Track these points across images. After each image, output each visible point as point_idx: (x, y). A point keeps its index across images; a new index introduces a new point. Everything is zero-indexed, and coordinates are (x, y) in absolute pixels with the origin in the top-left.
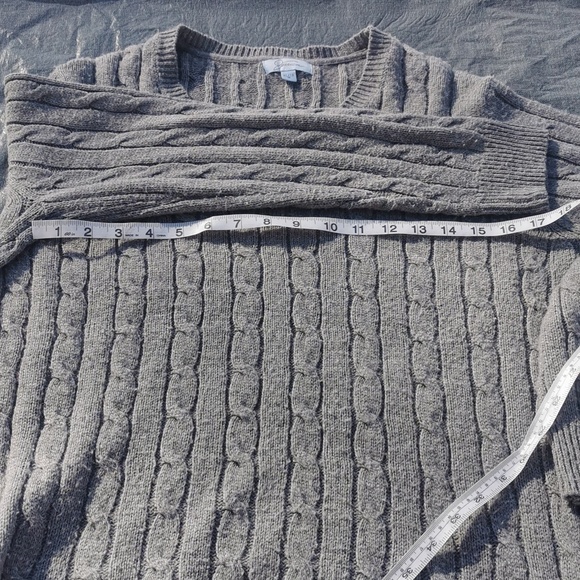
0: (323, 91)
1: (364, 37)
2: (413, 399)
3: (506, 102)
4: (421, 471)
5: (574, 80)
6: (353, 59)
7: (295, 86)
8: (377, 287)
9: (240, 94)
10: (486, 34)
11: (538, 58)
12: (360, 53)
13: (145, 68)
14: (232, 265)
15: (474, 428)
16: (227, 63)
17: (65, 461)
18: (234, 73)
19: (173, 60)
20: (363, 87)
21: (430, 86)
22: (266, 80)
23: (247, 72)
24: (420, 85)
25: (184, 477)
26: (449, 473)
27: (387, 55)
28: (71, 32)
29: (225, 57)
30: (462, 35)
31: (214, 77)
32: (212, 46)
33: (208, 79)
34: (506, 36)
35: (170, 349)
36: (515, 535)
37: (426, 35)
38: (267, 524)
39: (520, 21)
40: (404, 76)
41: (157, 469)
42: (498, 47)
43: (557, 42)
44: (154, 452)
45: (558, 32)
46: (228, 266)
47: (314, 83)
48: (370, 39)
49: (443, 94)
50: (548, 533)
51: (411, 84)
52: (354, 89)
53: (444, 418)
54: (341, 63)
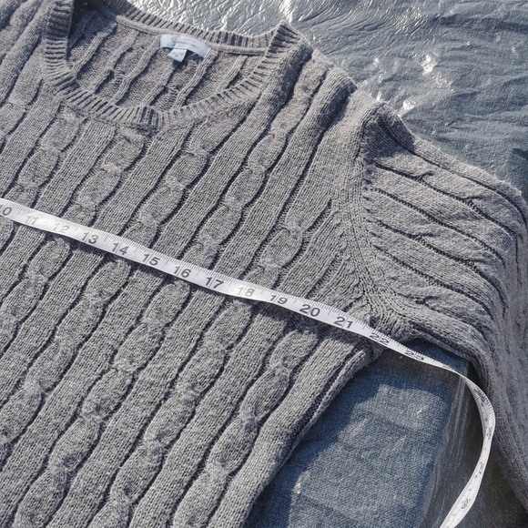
0: (205, 78)
2: (62, 433)
3: (389, 134)
7: (178, 66)
11: (467, 90)
16: (129, 29)
20: (246, 84)
21: (315, 99)
22: (155, 54)
24: (307, 95)
29: (132, 22)
31: (105, 39)
32: (125, 9)
33: (96, 41)
37: (356, 41)
40: (294, 83)
45: (509, 68)
47: (201, 68)
48: (275, 34)
51: (297, 92)
52: (237, 84)
54: (244, 53)
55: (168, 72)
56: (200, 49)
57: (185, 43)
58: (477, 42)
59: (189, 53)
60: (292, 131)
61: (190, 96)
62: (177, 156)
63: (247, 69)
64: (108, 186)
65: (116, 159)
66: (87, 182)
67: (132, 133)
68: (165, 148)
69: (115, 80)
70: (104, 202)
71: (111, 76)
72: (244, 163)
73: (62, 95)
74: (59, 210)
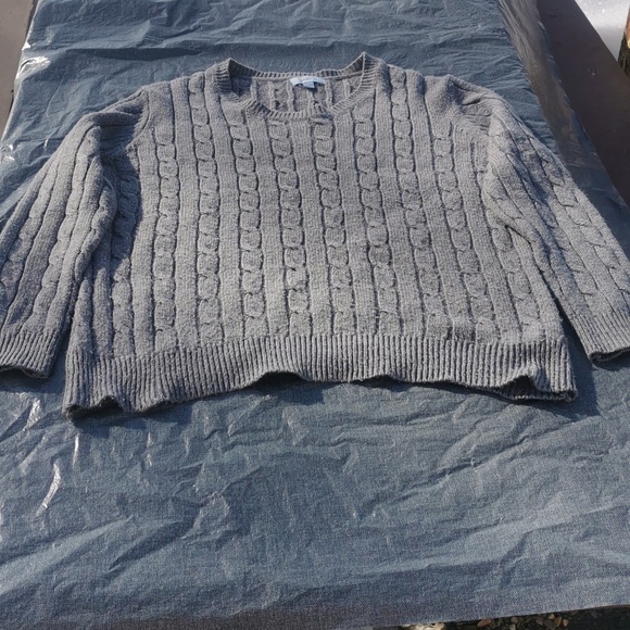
0: (333, 93)
1: (360, 62)
2: (408, 234)
4: (416, 266)
5: (504, 82)
6: (353, 76)
7: (314, 90)
8: (379, 185)
9: (276, 96)
12: (357, 72)
13: (208, 83)
14: (277, 177)
15: (450, 246)
16: (265, 82)
17: (176, 276)
18: (270, 85)
19: (227, 77)
20: (361, 89)
21: (408, 85)
22: (293, 89)
23: (279, 86)
24: (402, 84)
25: (260, 276)
26: (435, 266)
27: (377, 68)
28: (149, 75)
29: (263, 78)
30: (425, 63)
31: (257, 88)
32: (253, 73)
33: (253, 88)
34: (455, 61)
35: (239, 219)
36: (483, 292)
38: (319, 294)
39: (464, 54)
40: (390, 80)
41: (241, 274)
43: (490, 63)
44: (237, 266)
45: (491, 58)
46: (274, 177)
47: (327, 89)
48: (364, 60)
49: (417, 87)
50: (507, 290)
51: (394, 85)
52: (355, 91)
53: (430, 243)
54: (344, 78)
55: (310, 95)
56: (319, 80)
57: (308, 80)
58: (465, 51)
60: (406, 101)
61: (333, 101)
62: (354, 125)
63: (353, 85)
64: (329, 144)
65: (322, 134)
66: (315, 145)
67: (320, 120)
68: (344, 122)
69: (282, 104)
70: (333, 151)
71: (278, 103)
72: (393, 119)
73: (261, 115)
74: (312, 159)
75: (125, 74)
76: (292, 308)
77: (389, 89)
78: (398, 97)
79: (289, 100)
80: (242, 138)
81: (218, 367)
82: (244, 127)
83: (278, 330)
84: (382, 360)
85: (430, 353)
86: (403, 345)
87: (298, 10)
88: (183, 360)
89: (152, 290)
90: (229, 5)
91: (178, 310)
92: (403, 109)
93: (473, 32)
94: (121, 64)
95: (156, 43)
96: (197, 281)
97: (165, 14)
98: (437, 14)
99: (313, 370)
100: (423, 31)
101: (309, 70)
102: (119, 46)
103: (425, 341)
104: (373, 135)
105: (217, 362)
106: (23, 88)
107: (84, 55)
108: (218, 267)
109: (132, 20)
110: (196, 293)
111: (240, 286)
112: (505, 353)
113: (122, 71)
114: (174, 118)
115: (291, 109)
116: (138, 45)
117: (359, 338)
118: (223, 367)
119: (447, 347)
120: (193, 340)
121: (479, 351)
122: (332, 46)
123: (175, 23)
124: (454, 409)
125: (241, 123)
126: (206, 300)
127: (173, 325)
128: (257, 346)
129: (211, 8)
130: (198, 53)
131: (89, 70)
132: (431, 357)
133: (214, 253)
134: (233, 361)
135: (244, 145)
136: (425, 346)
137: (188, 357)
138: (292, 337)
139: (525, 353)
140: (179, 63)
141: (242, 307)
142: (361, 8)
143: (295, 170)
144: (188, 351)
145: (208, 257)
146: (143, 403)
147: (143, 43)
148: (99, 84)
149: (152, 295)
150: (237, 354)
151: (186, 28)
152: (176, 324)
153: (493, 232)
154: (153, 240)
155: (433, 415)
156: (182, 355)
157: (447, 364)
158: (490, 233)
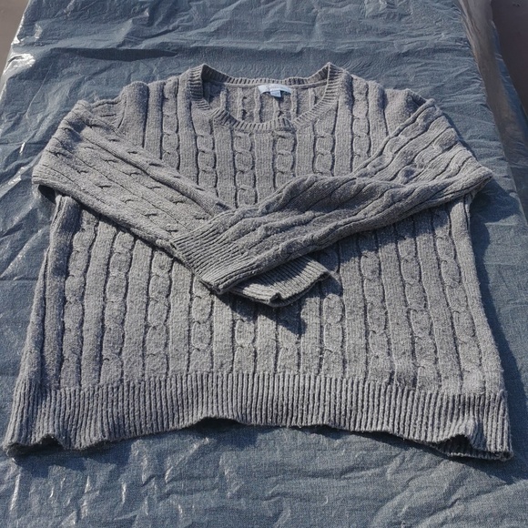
0: (298, 103)
1: (325, 71)
4: (365, 300)
6: (318, 85)
7: (280, 100)
9: (243, 104)
10: (403, 72)
11: (438, 84)
12: (322, 81)
13: (181, 89)
14: (236, 194)
15: (399, 278)
16: (235, 88)
17: (128, 298)
18: (240, 93)
19: (199, 84)
20: (325, 100)
21: (369, 97)
22: (261, 97)
23: (247, 93)
24: (364, 96)
25: (210, 302)
26: (383, 300)
27: (341, 79)
29: (234, 84)
30: (387, 73)
31: (227, 95)
32: (225, 78)
33: (222, 95)
34: (417, 72)
36: (428, 333)
38: (266, 326)
39: (426, 64)
40: (352, 92)
41: (191, 299)
42: (412, 79)
43: (451, 75)
44: (188, 291)
45: (452, 70)
46: (234, 194)
47: (293, 98)
48: (329, 70)
49: (378, 101)
50: (451, 332)
51: (357, 96)
52: (319, 101)
53: (380, 274)
54: (310, 87)
55: (276, 104)
56: (286, 88)
57: (275, 88)
58: (428, 61)
59: (281, 92)
60: (367, 115)
61: (297, 112)
62: (315, 139)
63: (318, 94)
64: (289, 160)
65: (284, 148)
66: (276, 160)
67: (283, 133)
68: (305, 137)
69: (248, 114)
70: (293, 167)
71: (244, 112)
72: (352, 134)
73: (228, 125)
74: (272, 176)
75: (104, 74)
76: (238, 342)
77: (351, 101)
78: (359, 110)
79: (256, 110)
80: (207, 150)
81: (159, 405)
82: (210, 138)
83: (222, 365)
84: (322, 407)
85: (371, 400)
86: (344, 389)
87: (272, 12)
88: (126, 394)
89: (103, 314)
90: (208, 4)
91: (126, 337)
92: (363, 123)
93: (436, 41)
94: (102, 64)
95: (136, 44)
96: (147, 305)
97: (147, 14)
98: (403, 20)
99: (253, 413)
100: (388, 38)
101: (277, 78)
102: (101, 45)
103: (366, 385)
104: (332, 151)
105: (158, 399)
106: (7, 87)
107: (66, 55)
108: (170, 290)
109: (115, 19)
110: (146, 319)
111: (189, 313)
112: (444, 404)
113: (102, 71)
114: (145, 125)
115: (257, 118)
116: (119, 46)
117: (302, 378)
118: (164, 404)
119: (388, 393)
120: (137, 371)
121: (419, 399)
122: (301, 53)
123: (156, 23)
124: (389, 463)
125: (207, 134)
126: (154, 328)
127: (120, 353)
128: (199, 383)
129: (191, 7)
130: (174, 55)
131: (70, 69)
132: (371, 404)
133: (167, 276)
134: (174, 399)
135: (209, 157)
136: (366, 390)
137: (131, 392)
138: (235, 374)
139: (464, 405)
140: (155, 64)
141: (189, 337)
142: (332, 11)
143: (254, 186)
144: (131, 385)
145: (161, 280)
146: (83, 441)
147: (123, 44)
148: (78, 85)
149: (103, 320)
150: (179, 392)
151: (165, 29)
152: (123, 353)
153: (442, 265)
154: (109, 258)
155: (368, 469)
156: (126, 389)
157: (387, 413)
158: (439, 265)
